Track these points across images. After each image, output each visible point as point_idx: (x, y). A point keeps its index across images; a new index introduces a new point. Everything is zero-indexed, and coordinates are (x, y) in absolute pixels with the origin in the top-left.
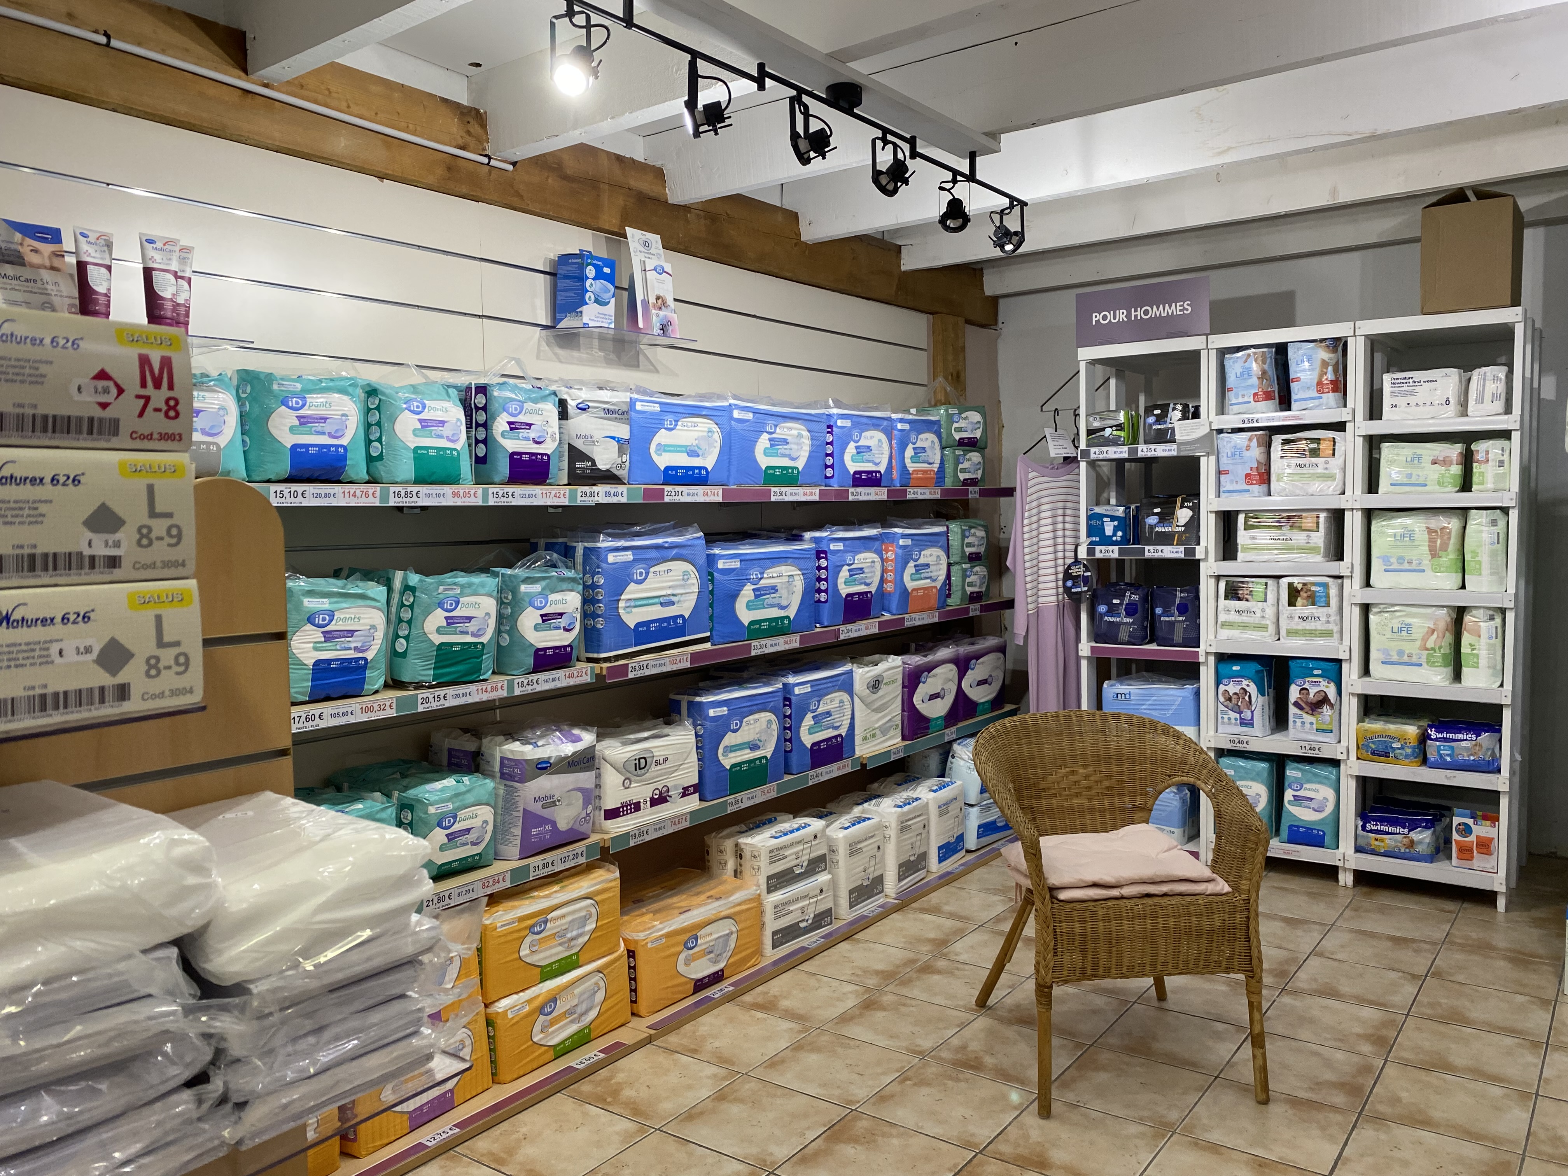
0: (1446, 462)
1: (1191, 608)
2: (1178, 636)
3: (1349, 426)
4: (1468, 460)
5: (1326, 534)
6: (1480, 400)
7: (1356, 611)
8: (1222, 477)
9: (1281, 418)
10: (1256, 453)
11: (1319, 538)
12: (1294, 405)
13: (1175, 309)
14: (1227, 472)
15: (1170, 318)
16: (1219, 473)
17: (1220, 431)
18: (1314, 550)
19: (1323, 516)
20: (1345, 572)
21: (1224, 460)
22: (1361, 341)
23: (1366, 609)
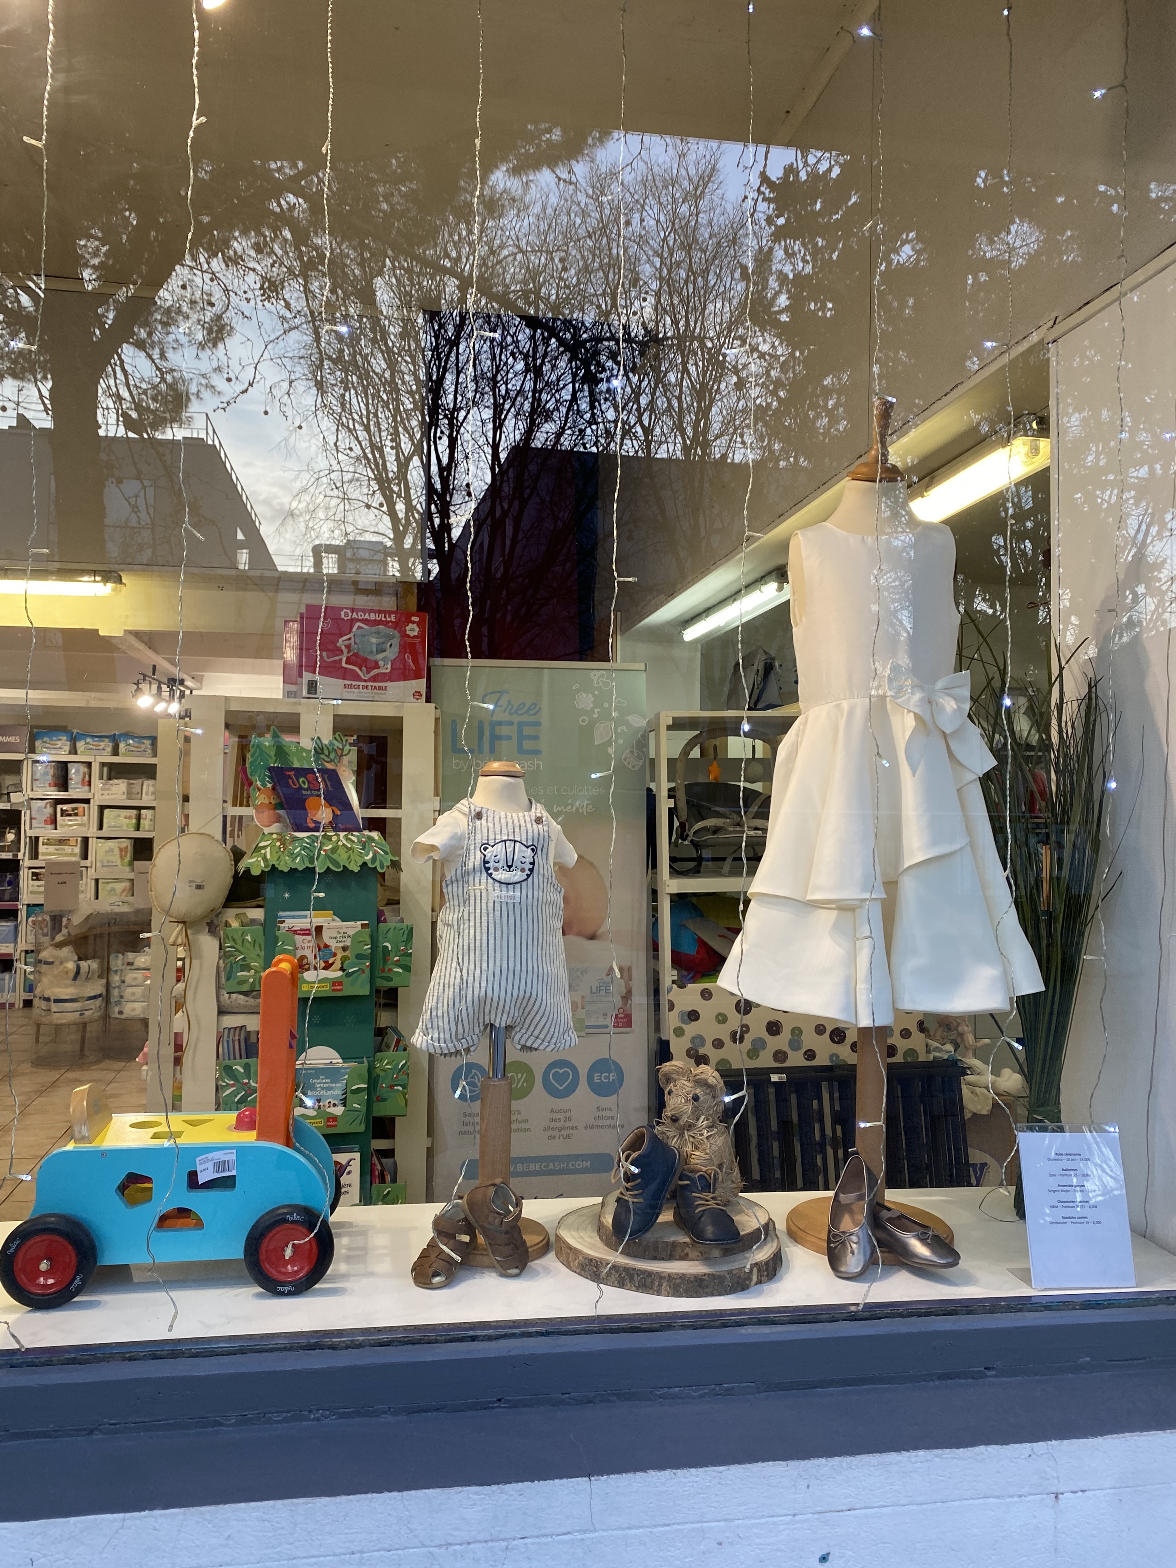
0: (130, 818)
1: (15, 884)
2: (7, 897)
3: (92, 801)
4: (139, 818)
5: (81, 847)
6: (147, 794)
7: (93, 882)
8: (33, 821)
9: (62, 795)
10: (49, 810)
11: (77, 850)
12: (70, 790)
13: (12, 739)
14: (35, 819)
15: (9, 743)
16: (31, 819)
17: (32, 799)
18: (74, 855)
19: (79, 839)
20: (89, 865)
21: (33, 813)
22: (98, 764)
23: (97, 881)
